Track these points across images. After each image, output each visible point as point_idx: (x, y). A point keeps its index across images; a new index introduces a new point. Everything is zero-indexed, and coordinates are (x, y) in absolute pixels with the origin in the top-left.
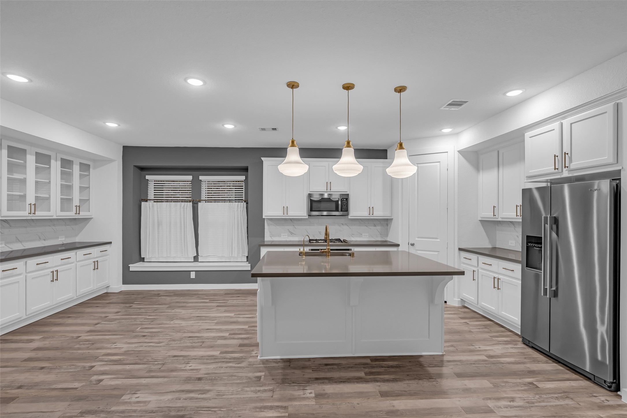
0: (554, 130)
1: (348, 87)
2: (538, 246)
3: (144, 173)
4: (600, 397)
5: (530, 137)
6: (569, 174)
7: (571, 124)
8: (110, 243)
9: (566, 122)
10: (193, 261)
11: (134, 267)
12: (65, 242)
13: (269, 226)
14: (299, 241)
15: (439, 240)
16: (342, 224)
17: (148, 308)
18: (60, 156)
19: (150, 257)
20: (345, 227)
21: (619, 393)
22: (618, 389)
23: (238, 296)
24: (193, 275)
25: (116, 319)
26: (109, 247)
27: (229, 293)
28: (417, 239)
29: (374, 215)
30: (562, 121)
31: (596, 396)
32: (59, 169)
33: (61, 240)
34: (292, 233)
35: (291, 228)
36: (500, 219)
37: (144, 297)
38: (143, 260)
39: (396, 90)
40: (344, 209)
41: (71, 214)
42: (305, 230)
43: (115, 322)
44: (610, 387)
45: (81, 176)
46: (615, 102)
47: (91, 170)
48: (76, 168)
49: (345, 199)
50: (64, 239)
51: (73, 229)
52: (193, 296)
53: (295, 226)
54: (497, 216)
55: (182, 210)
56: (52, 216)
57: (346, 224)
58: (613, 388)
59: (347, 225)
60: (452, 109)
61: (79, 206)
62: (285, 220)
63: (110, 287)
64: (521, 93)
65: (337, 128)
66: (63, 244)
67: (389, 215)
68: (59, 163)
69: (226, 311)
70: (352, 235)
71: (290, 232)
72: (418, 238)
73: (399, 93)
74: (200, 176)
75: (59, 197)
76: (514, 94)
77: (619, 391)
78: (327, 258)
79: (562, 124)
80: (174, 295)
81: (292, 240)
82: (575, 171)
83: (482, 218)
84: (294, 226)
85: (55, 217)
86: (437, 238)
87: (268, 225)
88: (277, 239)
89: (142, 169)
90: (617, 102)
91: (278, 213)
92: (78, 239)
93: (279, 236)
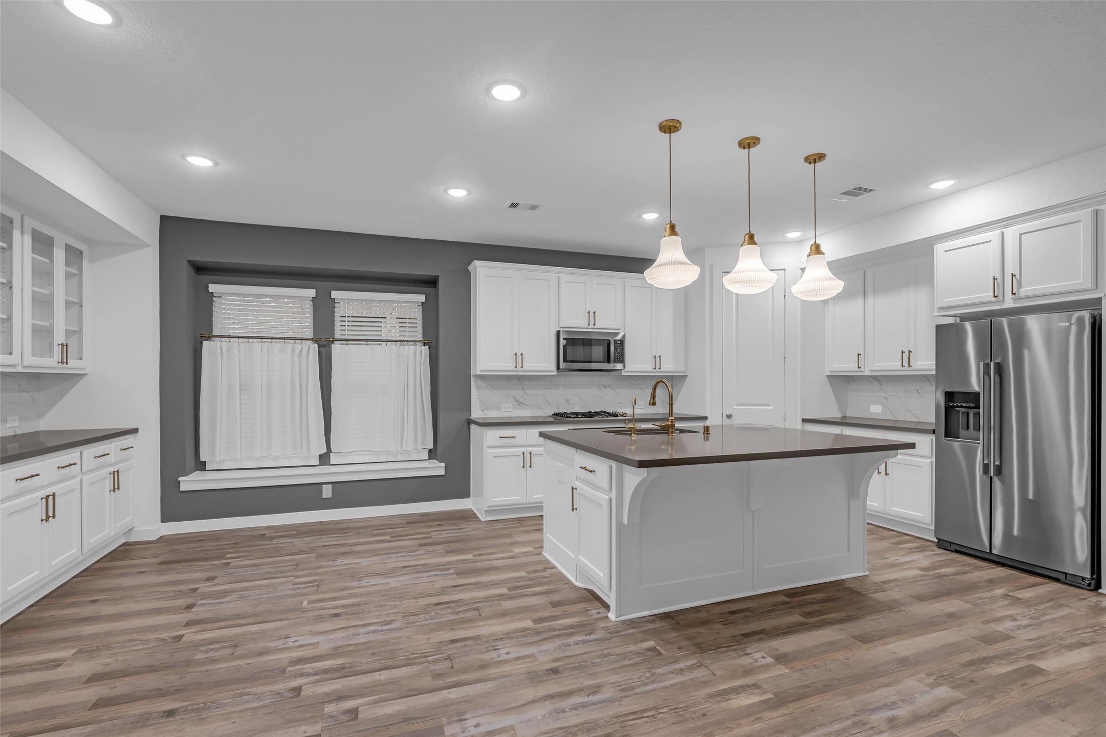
0: (990, 241)
1: (748, 143)
2: (968, 405)
3: (204, 278)
4: (1089, 599)
5: (945, 251)
6: (1014, 303)
7: (1021, 235)
8: (135, 431)
9: (1011, 233)
10: (318, 464)
11: (190, 482)
12: (19, 432)
13: (479, 390)
14: (532, 417)
15: (771, 408)
16: (604, 386)
17: (280, 562)
18: (30, 223)
19: (221, 459)
20: (609, 391)
21: (1100, 591)
22: (1098, 586)
23: (440, 525)
24: (327, 492)
25: (225, 593)
26: (133, 439)
27: (415, 520)
28: (735, 407)
29: (662, 369)
30: (1003, 230)
31: (1085, 599)
32: (28, 254)
33: (12, 426)
34: (520, 402)
35: (518, 393)
36: (867, 373)
37: (236, 544)
38: (201, 466)
39: (807, 160)
40: (617, 358)
41: (50, 363)
42: (544, 396)
43: (229, 597)
44: (1089, 585)
45: (68, 275)
46: (1093, 208)
47: (85, 263)
48: (59, 254)
49: (619, 342)
50: (17, 424)
51: (34, 400)
52: (347, 533)
53: (526, 391)
54: (862, 369)
55: (297, 359)
56: (14, 366)
57: (609, 386)
58: (1092, 587)
59: (612, 388)
60: (842, 200)
61: (67, 345)
62: (519, 378)
63: (135, 529)
64: (952, 184)
65: (640, 216)
66: (15, 436)
67: (682, 370)
68: (28, 239)
69: (448, 552)
70: (619, 405)
71: (517, 400)
72: (739, 405)
73: (810, 163)
74: (332, 292)
75: (28, 322)
76: (941, 185)
77: (1101, 588)
78: (669, 437)
79: (1003, 234)
80: (297, 534)
81: (521, 415)
82: (1026, 299)
83: (831, 372)
84: (523, 389)
85: (19, 369)
86: (768, 405)
87: (478, 388)
88: (493, 415)
89: (199, 269)
90: (1097, 208)
91: (505, 365)
92: (44, 424)
93: (498, 408)
